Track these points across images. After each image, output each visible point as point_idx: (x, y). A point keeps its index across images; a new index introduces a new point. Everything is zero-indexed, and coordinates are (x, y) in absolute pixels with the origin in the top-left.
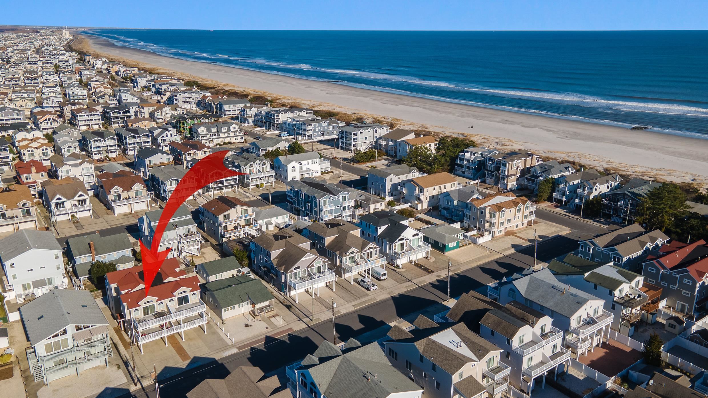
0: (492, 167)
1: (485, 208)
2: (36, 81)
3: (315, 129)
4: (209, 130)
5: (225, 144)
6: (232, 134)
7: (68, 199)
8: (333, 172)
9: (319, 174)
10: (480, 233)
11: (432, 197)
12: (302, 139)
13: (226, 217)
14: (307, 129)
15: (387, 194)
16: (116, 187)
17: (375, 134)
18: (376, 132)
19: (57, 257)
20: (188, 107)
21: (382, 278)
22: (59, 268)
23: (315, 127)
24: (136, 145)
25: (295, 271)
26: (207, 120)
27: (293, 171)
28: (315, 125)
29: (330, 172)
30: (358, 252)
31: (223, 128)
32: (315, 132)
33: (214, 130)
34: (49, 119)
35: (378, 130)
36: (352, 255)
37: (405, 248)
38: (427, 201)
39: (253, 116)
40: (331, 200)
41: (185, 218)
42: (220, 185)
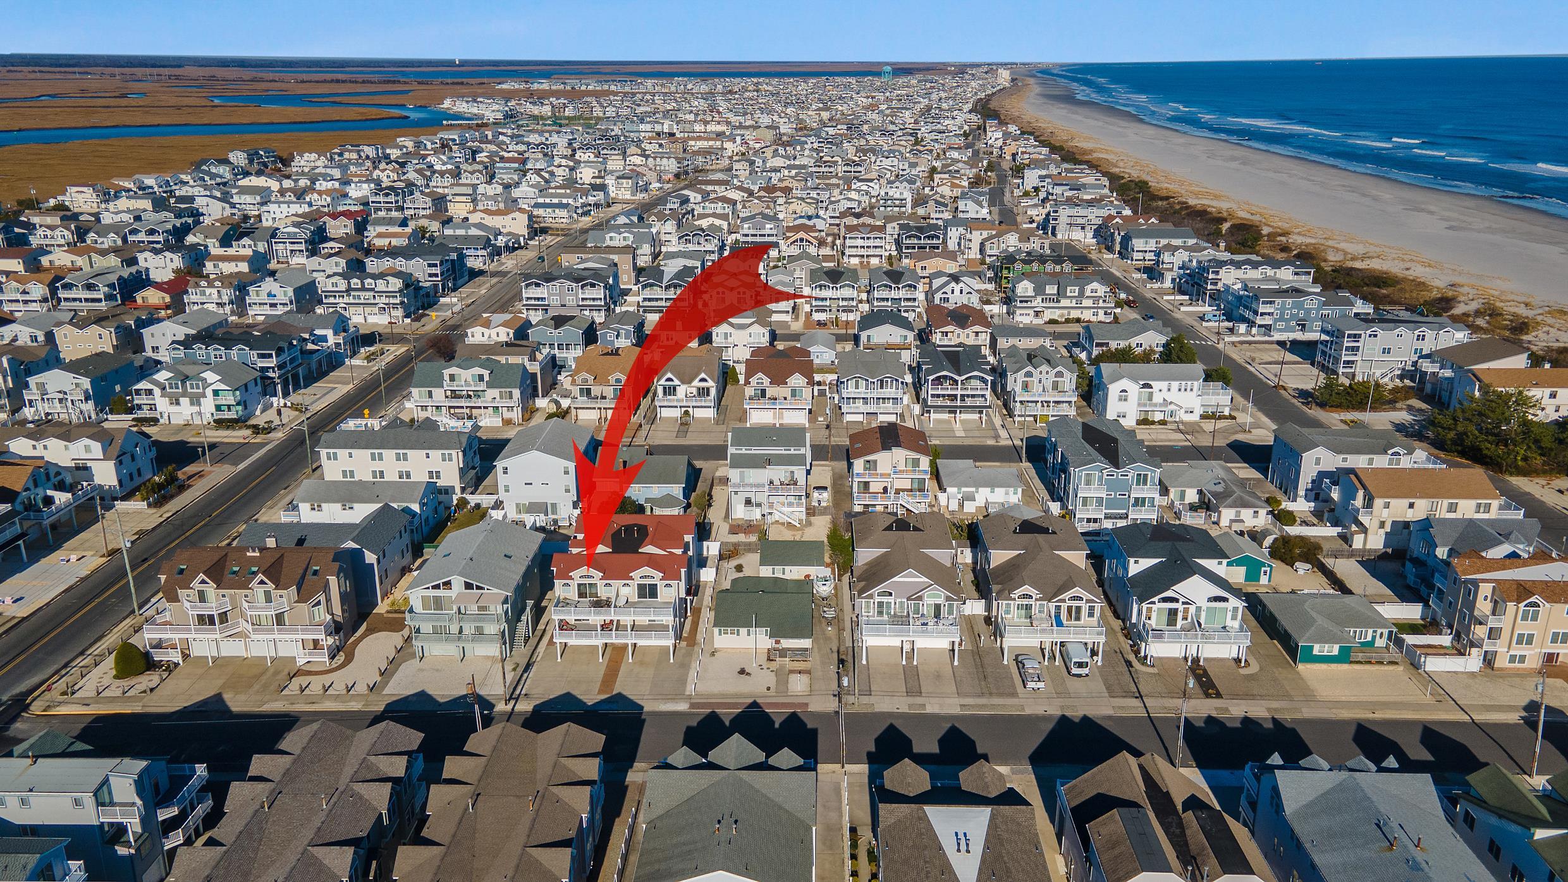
1: (1475, 583)
2: (859, 169)
3: (1282, 314)
4: (1039, 290)
5: (1068, 321)
6: (1087, 303)
7: (683, 383)
8: (1234, 418)
9: (1195, 417)
10: (1459, 646)
11: (1401, 526)
12: (1249, 333)
13: (871, 466)
14: (1260, 311)
15: (1301, 492)
16: (760, 375)
17: (1419, 345)
18: (1421, 338)
19: (566, 473)
20: (1077, 235)
21: (1075, 671)
22: (567, 491)
23: (1283, 309)
24: (889, 304)
25: (878, 599)
26: (1058, 268)
27: (1120, 400)
28: (1284, 303)
29: (1225, 418)
30: (1040, 599)
31: (1069, 289)
32: (1282, 319)
33: (1051, 290)
34: (802, 240)
35: (1430, 334)
36: (1025, 602)
37: (1180, 623)
38: (1382, 532)
39: (1176, 268)
40: (1105, 477)
41: (792, 452)
42: (949, 403)
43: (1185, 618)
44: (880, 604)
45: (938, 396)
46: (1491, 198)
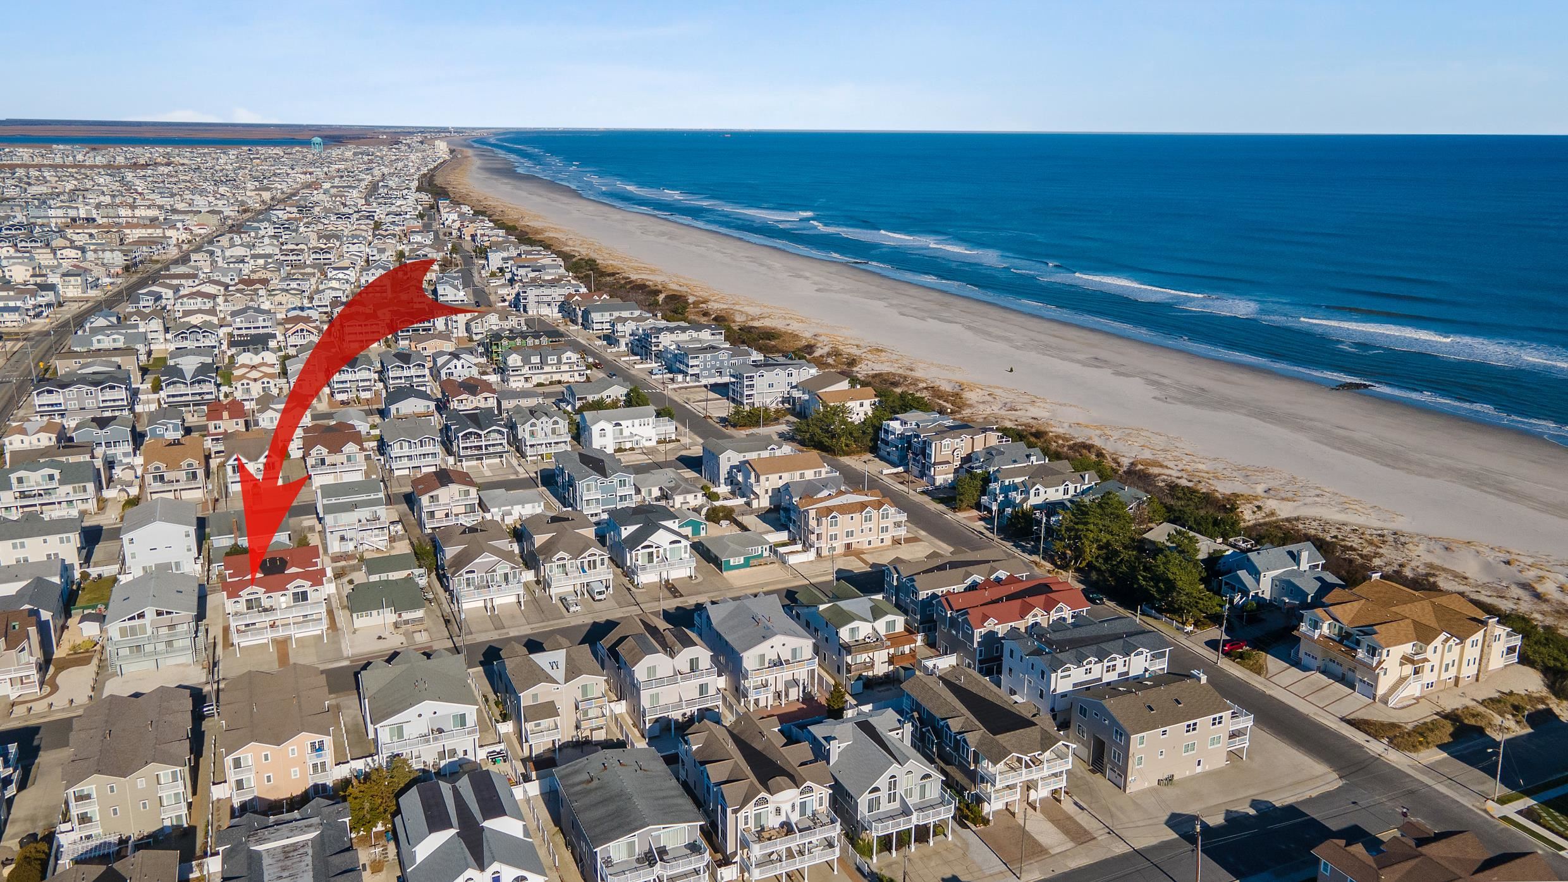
1: (807, 511)
2: (328, 256)
3: (705, 365)
4: (526, 361)
5: (551, 383)
6: (564, 368)
7: (250, 460)
8: (679, 441)
9: (653, 443)
10: (805, 548)
12: (685, 381)
13: (434, 499)
14: (690, 364)
15: (722, 481)
16: (319, 447)
17: (790, 379)
18: (790, 375)
19: (188, 535)
20: (545, 311)
21: (598, 597)
22: (189, 550)
23: (705, 362)
24: (403, 381)
25: (466, 576)
26: (537, 342)
28: (705, 357)
29: (673, 441)
30: (571, 559)
32: (705, 369)
33: (535, 359)
34: (302, 330)
35: (795, 372)
36: (561, 562)
37: (655, 560)
38: (767, 496)
39: (627, 335)
41: (372, 497)
42: (476, 452)
43: (658, 557)
44: (468, 579)
45: (467, 448)
46: (846, 264)
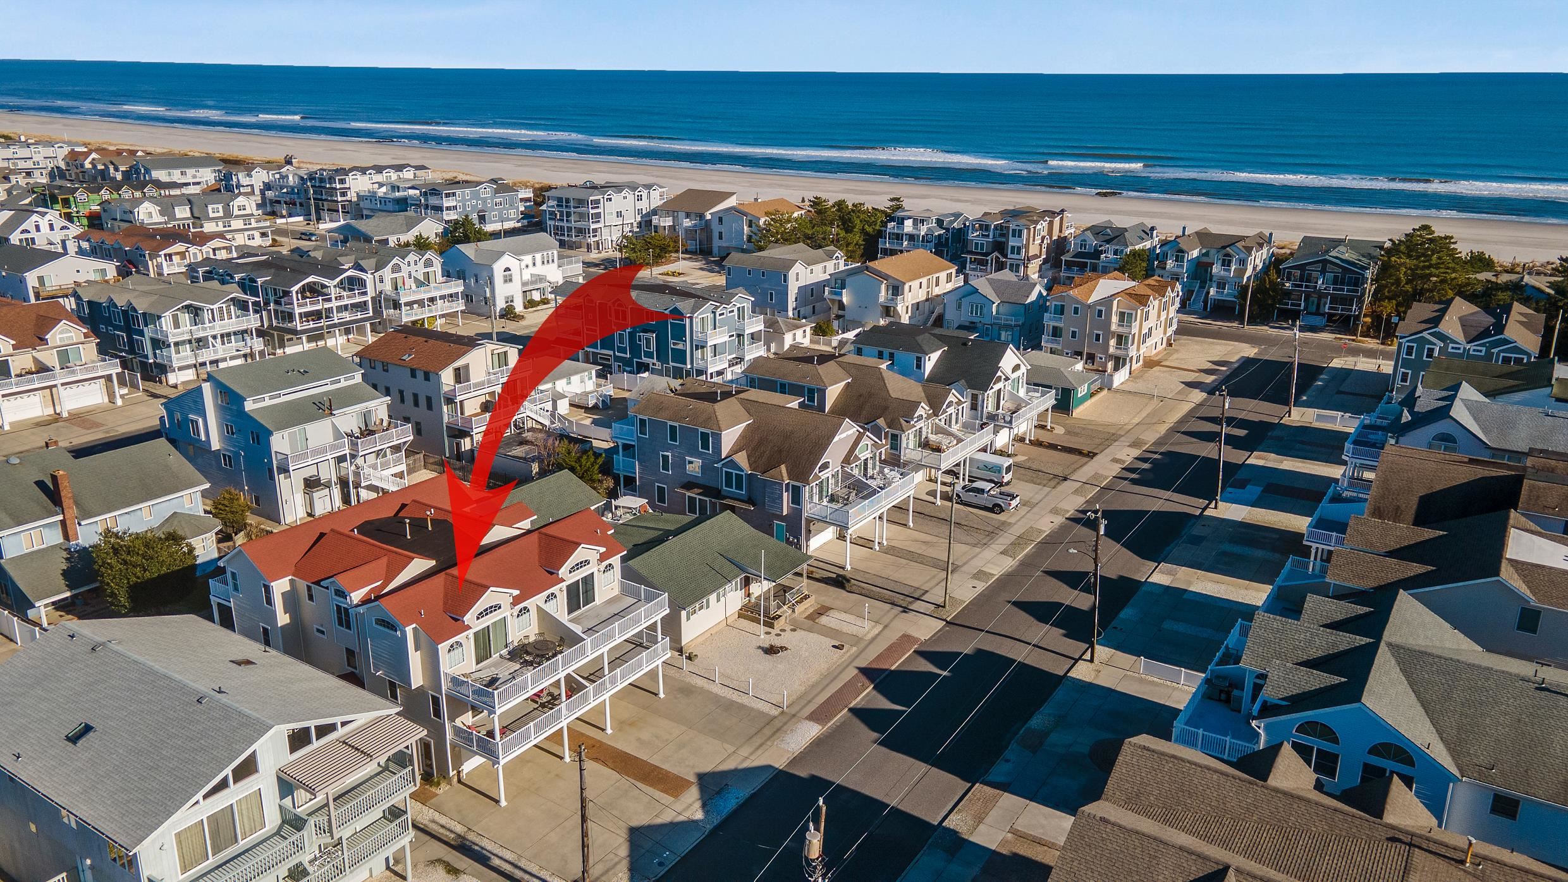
0: (982, 245)
1: (1107, 302)
3: (464, 205)
4: (168, 214)
11: (915, 306)
13: (461, 376)
14: (446, 204)
15: (790, 313)
17: (639, 205)
18: (640, 198)
23: (464, 200)
27: (506, 281)
28: (463, 194)
30: (929, 416)
31: (210, 207)
35: (644, 193)
36: (919, 426)
38: (907, 317)
40: (718, 317)
41: (343, 384)
42: (312, 325)
45: (307, 315)
